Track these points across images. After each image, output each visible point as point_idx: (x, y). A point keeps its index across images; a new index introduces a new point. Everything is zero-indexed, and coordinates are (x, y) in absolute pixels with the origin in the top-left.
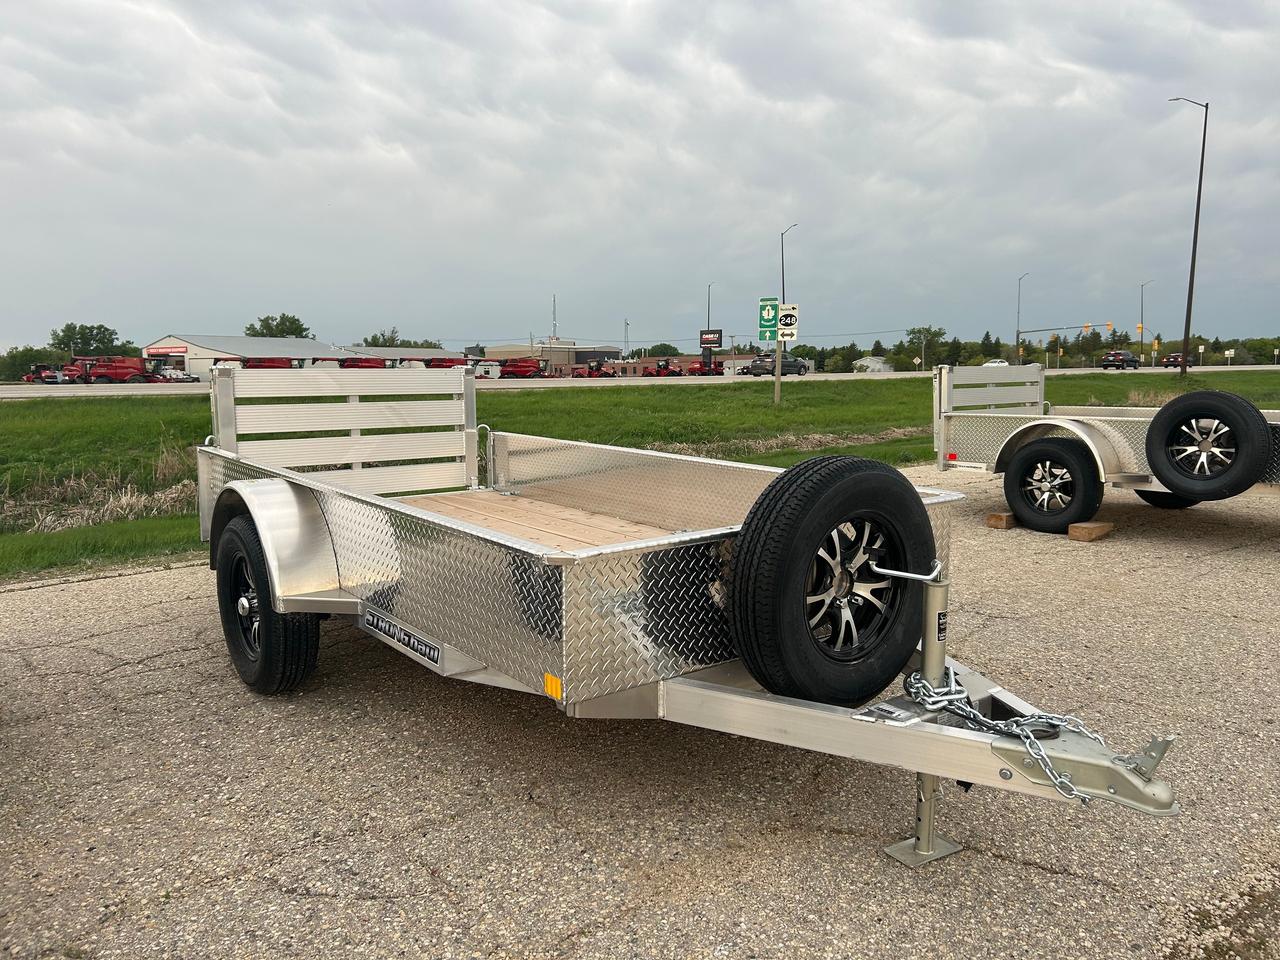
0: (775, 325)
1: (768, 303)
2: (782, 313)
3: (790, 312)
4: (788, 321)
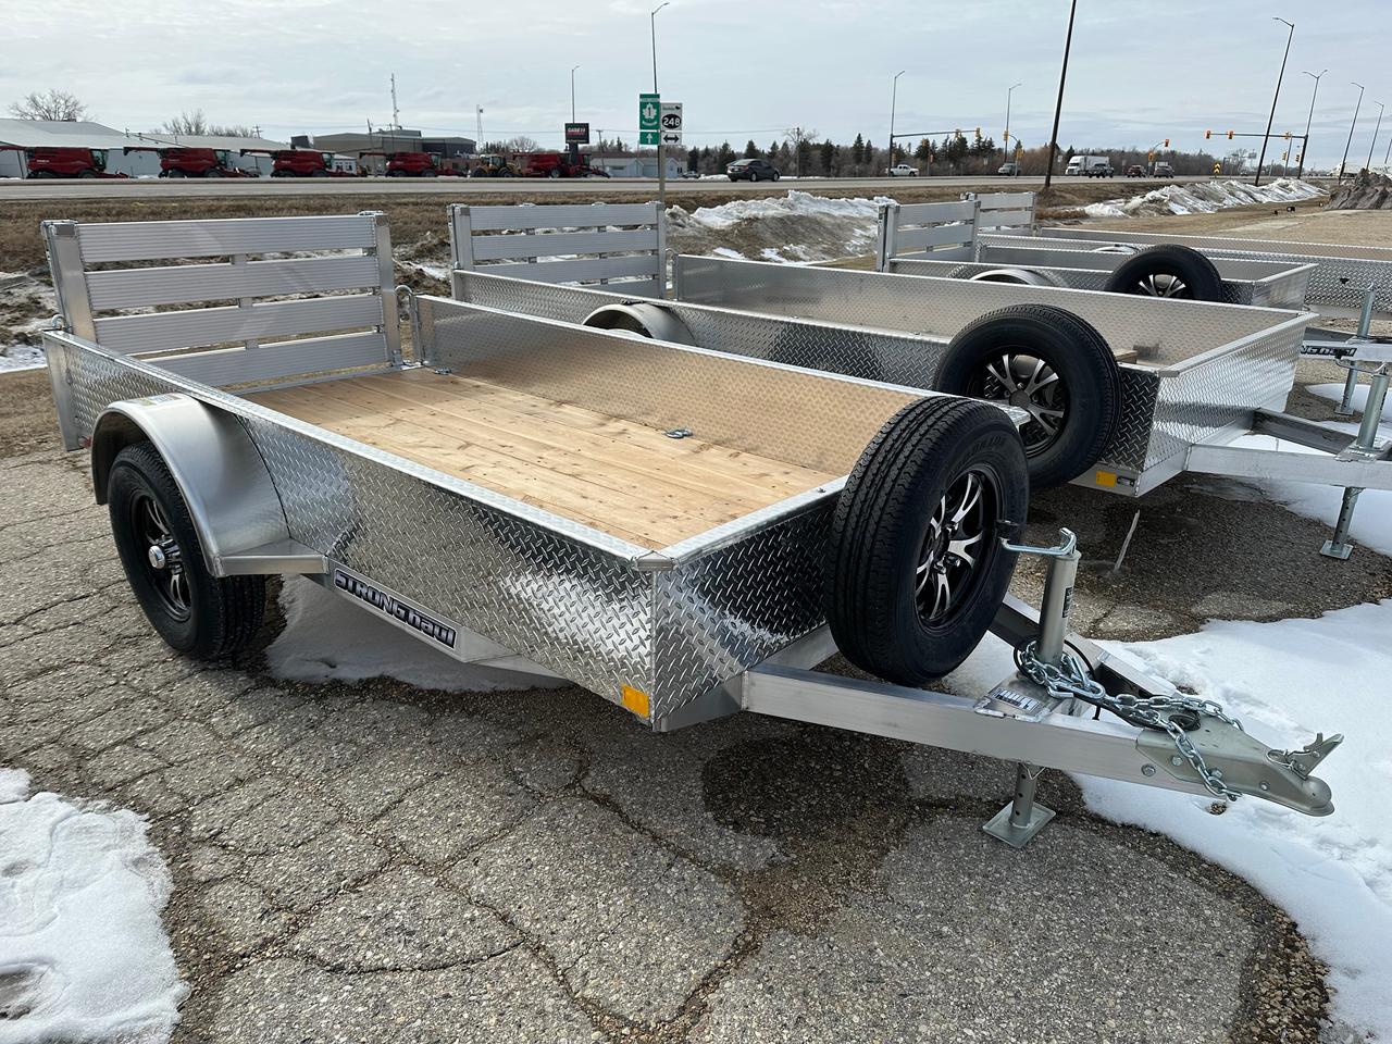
0: (657, 127)
1: (649, 100)
2: (664, 113)
3: (673, 112)
4: (671, 122)
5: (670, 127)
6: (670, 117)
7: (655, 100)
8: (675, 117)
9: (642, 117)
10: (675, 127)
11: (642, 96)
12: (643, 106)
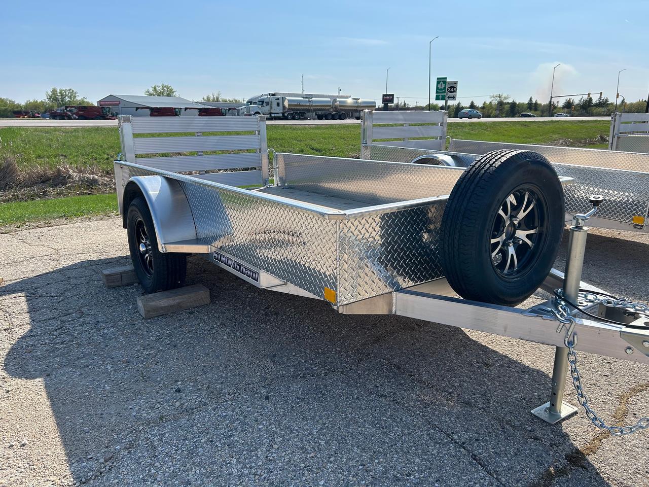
0: (444, 92)
1: (441, 80)
2: (448, 86)
4: (452, 90)
5: (451, 92)
7: (444, 80)
9: (437, 88)
11: (438, 79)
12: (438, 83)
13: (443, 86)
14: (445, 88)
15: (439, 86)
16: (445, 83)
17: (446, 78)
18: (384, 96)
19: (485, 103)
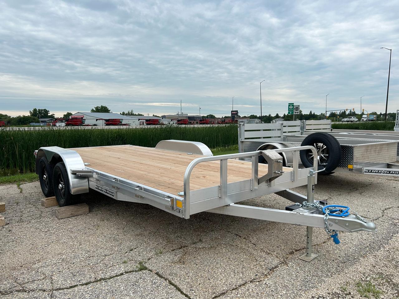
0: (293, 110)
2: (295, 107)
3: (297, 107)
4: (297, 109)
5: (296, 110)
6: (296, 108)
7: (292, 104)
8: (298, 108)
9: (289, 108)
10: (298, 110)
11: (289, 104)
12: (289, 106)
13: (292, 107)
14: (293, 108)
15: (290, 107)
16: (293, 106)
17: (293, 104)
18: (232, 111)
19: (285, 114)
